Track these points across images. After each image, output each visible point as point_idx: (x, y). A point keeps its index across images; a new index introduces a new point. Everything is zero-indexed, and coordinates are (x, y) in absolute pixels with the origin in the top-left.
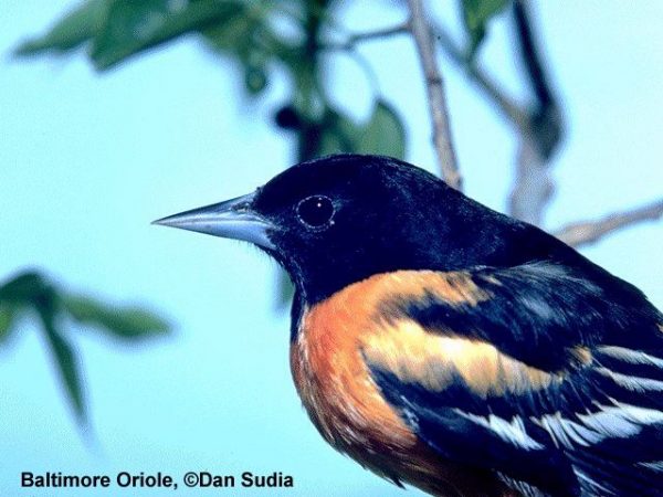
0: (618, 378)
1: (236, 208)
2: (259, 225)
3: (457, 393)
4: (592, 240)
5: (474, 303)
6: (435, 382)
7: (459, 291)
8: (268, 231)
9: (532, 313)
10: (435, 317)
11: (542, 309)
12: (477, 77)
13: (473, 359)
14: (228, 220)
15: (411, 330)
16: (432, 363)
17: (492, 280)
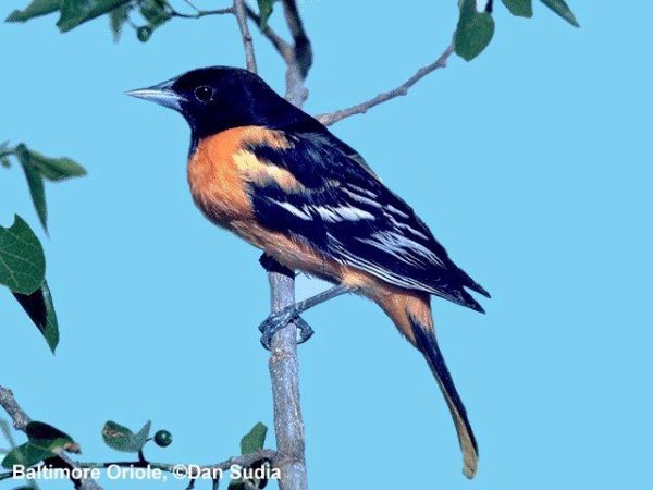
0: (351, 194)
1: (163, 89)
2: (174, 98)
3: (273, 190)
4: (330, 124)
5: (284, 149)
6: (262, 184)
7: (278, 142)
8: (180, 101)
9: (311, 157)
10: (264, 153)
11: (316, 157)
12: (267, 32)
13: (280, 175)
14: (159, 94)
15: (252, 157)
16: (262, 173)
17: (295, 138)
